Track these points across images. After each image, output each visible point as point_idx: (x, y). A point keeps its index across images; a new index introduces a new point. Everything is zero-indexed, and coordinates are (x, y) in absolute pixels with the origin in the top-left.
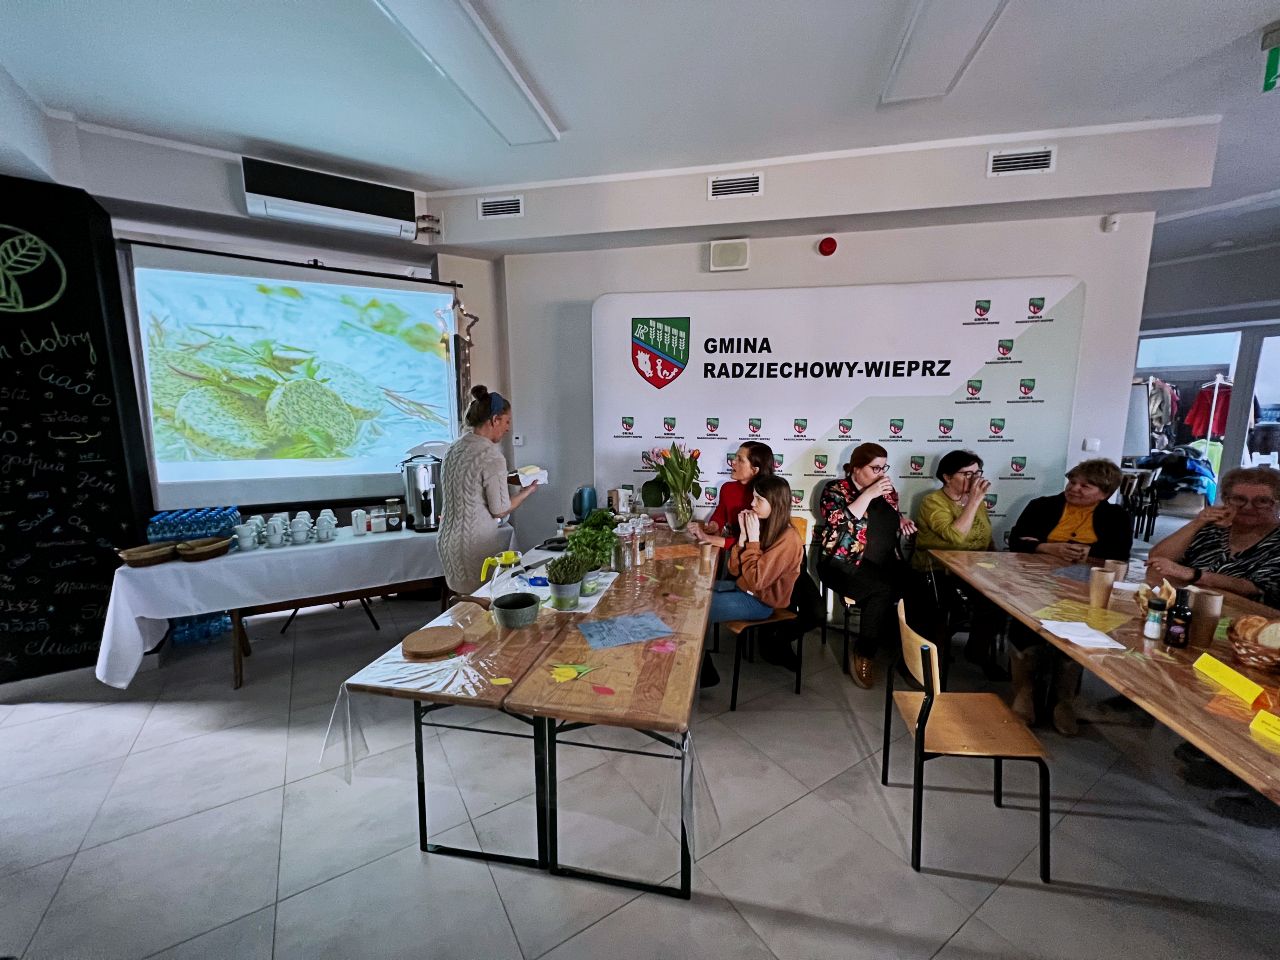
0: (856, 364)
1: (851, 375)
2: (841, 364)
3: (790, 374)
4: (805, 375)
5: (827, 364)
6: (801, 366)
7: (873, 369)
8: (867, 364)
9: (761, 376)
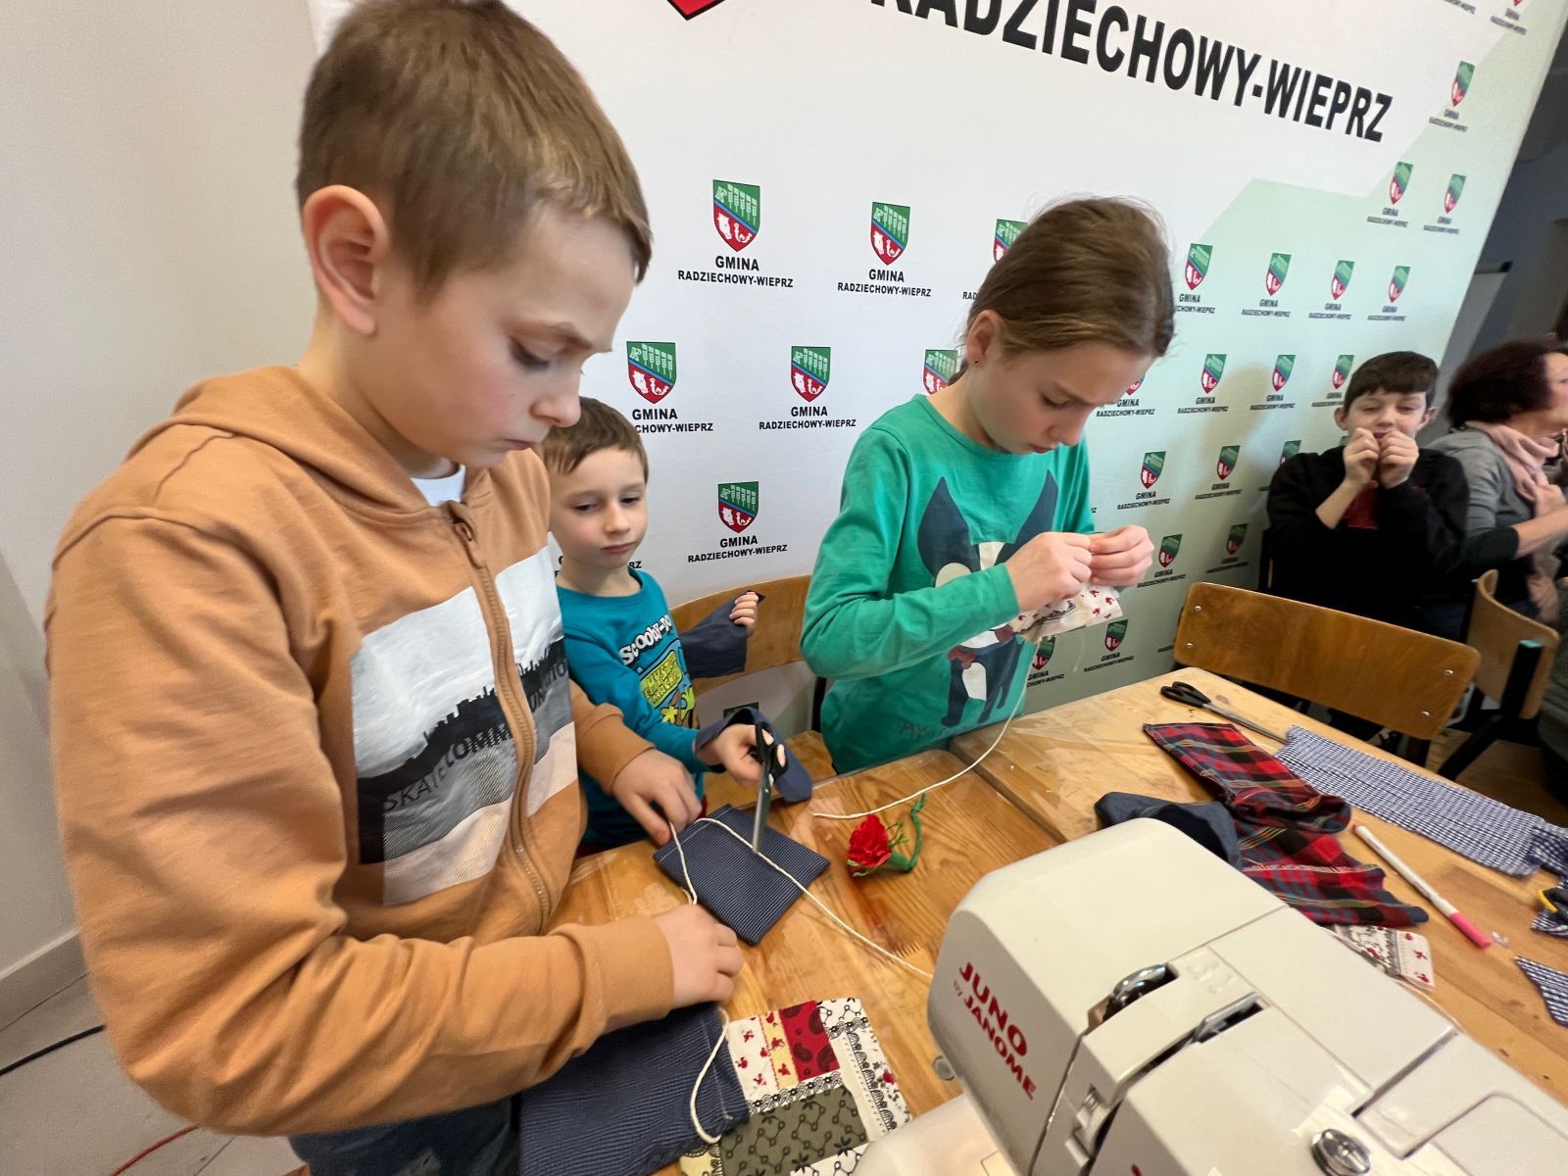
0: (1256, 59)
1: (1238, 102)
2: (1231, 50)
3: (1120, 55)
4: (1150, 77)
5: (1204, 41)
6: (1149, 35)
7: (1281, 90)
8: (1274, 64)
9: (1048, 48)
